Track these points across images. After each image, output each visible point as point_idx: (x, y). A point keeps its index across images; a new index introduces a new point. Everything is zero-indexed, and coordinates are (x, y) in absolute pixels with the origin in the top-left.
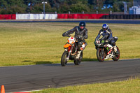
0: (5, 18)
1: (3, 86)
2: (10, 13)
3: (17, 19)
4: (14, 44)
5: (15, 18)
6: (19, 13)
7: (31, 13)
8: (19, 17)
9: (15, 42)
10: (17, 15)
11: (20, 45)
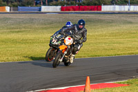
0: (91, 10)
1: (88, 78)
2: (95, 4)
3: (102, 10)
4: (99, 36)
5: (101, 10)
6: (105, 4)
7: (116, 4)
8: (105, 8)
9: (101, 33)
10: (103, 7)
11: (106, 36)
